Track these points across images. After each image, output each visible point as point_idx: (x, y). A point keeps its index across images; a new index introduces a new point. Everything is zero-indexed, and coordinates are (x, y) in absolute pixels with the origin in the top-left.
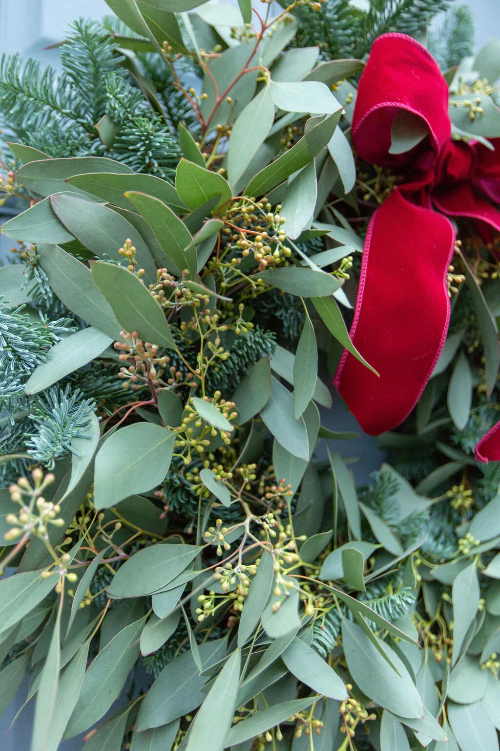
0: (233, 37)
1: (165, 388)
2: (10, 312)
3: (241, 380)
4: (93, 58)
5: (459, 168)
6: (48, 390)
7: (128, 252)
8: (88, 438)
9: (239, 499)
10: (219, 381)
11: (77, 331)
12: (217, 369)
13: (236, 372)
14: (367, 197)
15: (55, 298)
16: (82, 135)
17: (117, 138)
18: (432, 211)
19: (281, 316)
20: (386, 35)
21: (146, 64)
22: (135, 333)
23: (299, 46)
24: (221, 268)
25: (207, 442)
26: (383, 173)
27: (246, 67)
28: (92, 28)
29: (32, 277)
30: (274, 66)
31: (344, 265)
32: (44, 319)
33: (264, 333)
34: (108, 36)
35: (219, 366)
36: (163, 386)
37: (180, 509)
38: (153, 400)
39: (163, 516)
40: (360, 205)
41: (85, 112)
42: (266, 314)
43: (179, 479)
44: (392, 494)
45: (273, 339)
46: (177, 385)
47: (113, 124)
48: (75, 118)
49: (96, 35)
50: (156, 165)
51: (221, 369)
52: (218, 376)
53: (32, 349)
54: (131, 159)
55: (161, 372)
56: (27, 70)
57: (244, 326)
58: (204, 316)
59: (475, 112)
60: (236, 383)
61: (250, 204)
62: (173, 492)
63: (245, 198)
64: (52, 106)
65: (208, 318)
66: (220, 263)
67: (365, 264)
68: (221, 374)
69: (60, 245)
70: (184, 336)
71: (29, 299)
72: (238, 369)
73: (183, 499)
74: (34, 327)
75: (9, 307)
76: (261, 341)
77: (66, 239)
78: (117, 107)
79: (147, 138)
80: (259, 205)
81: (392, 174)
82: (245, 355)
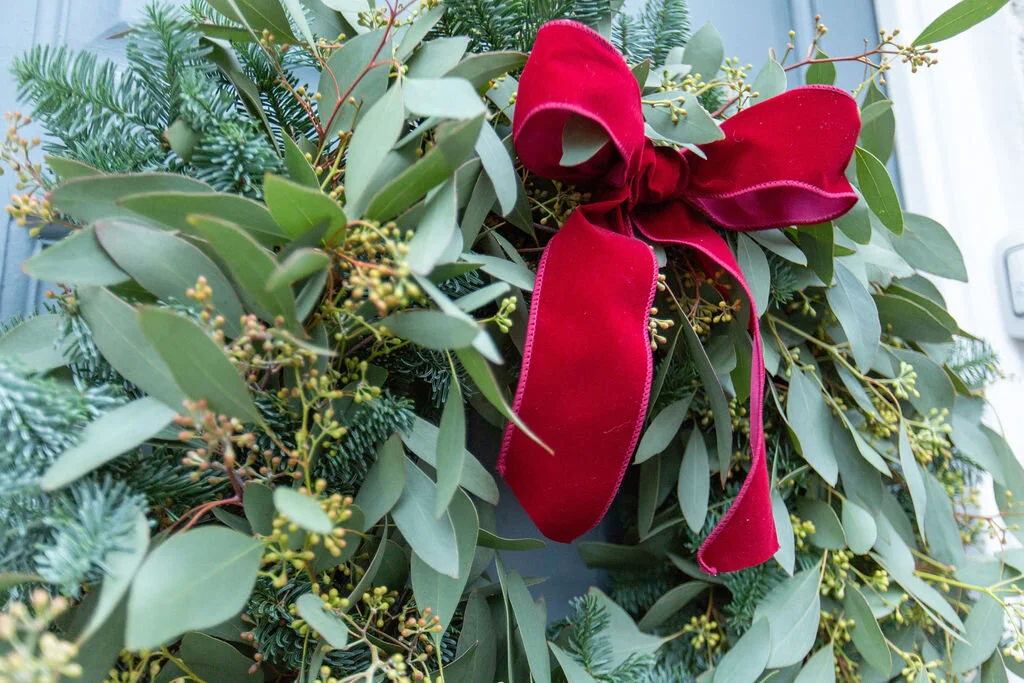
0: (361, 23)
1: (256, 481)
2: (30, 376)
3: (369, 466)
4: (169, 49)
5: (664, 182)
6: (77, 483)
7: (200, 295)
8: (131, 551)
9: (364, 639)
10: (338, 469)
11: (127, 402)
12: (332, 453)
13: (361, 457)
14: (544, 220)
15: (102, 359)
16: (152, 145)
17: (196, 148)
18: (633, 237)
19: (429, 378)
20: (558, 22)
21: (246, 56)
22: (202, 402)
23: (448, 34)
24: (338, 315)
25: (309, 555)
26: (564, 188)
27: (374, 60)
28: (171, 13)
29: (69, 330)
30: (413, 60)
31: (505, 309)
32: (80, 385)
33: (397, 399)
34: (190, 24)
35: (335, 447)
36: (253, 477)
37: (279, 657)
38: (236, 498)
39: (253, 668)
40: (538, 231)
41: (158, 116)
42: (409, 376)
43: (279, 614)
44: (598, 628)
45: (410, 410)
46: (275, 476)
47: (190, 131)
48: (144, 123)
49: (174, 22)
50: (249, 182)
51: (339, 453)
52: (335, 462)
53: (60, 427)
54: (215, 175)
55: (252, 459)
56: (79, 64)
57: (367, 391)
58: (309, 379)
59: (677, 113)
60: (362, 471)
61: (372, 230)
62: (271, 634)
63: (365, 223)
64: (111, 109)
65: (313, 382)
66: (335, 308)
67: (535, 305)
68: (339, 459)
69: (111, 288)
70: (284, 407)
71: (65, 361)
72: (362, 451)
73: (283, 643)
74: (60, 397)
75: (27, 370)
76: (391, 412)
77: (118, 278)
78: (196, 110)
79: (237, 147)
80: (385, 231)
81: (576, 190)
82: (370, 431)
